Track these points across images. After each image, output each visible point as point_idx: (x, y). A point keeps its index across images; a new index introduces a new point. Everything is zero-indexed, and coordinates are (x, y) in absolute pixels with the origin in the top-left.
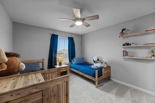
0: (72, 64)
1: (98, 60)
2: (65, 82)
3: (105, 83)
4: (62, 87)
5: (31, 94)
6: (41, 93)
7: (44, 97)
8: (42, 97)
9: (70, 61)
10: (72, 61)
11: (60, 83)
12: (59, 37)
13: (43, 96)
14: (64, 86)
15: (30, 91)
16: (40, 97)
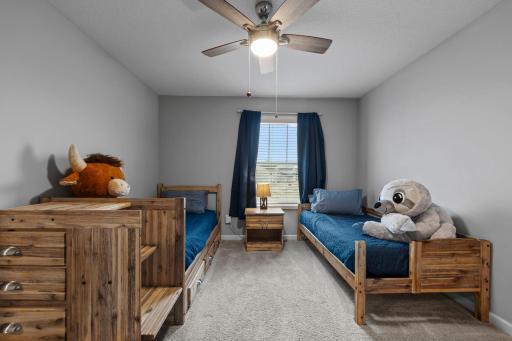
0: (309, 210)
1: (397, 199)
2: (127, 230)
3: (430, 321)
4: (117, 241)
5: (43, 229)
6: (63, 234)
7: (69, 248)
8: (63, 246)
9: (305, 200)
10: (311, 200)
11: (109, 226)
12: (263, 117)
13: (65, 243)
14: (123, 239)
15: (41, 221)
16: (60, 242)
